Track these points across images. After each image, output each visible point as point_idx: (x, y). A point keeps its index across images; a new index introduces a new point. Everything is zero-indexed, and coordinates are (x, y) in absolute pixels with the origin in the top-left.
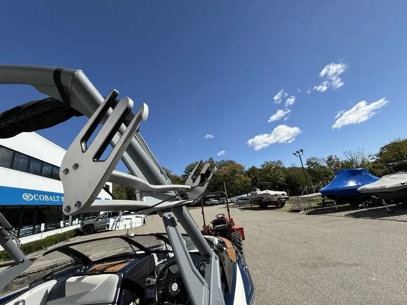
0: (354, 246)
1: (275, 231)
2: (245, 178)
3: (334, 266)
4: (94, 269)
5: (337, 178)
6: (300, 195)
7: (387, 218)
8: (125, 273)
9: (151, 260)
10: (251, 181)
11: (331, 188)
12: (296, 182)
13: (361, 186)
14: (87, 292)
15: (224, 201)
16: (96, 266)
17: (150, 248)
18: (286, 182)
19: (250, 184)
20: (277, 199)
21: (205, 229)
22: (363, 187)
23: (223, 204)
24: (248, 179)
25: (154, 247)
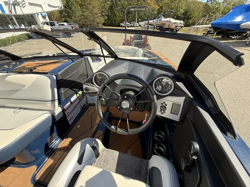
0: (218, 63)
1: (168, 49)
2: (154, 6)
3: (203, 73)
4: (24, 67)
5: (231, 12)
6: (194, 25)
7: (243, 48)
8: (58, 74)
9: (85, 62)
10: (158, 9)
11: (220, 22)
12: (190, 15)
13: (246, 22)
14: (19, 90)
15: (134, 25)
16: (26, 64)
17: (83, 51)
18: (184, 14)
19: (156, 13)
20: (175, 27)
21: (126, 42)
22: (247, 23)
23: (133, 27)
24: (156, 6)
25: (86, 51)
